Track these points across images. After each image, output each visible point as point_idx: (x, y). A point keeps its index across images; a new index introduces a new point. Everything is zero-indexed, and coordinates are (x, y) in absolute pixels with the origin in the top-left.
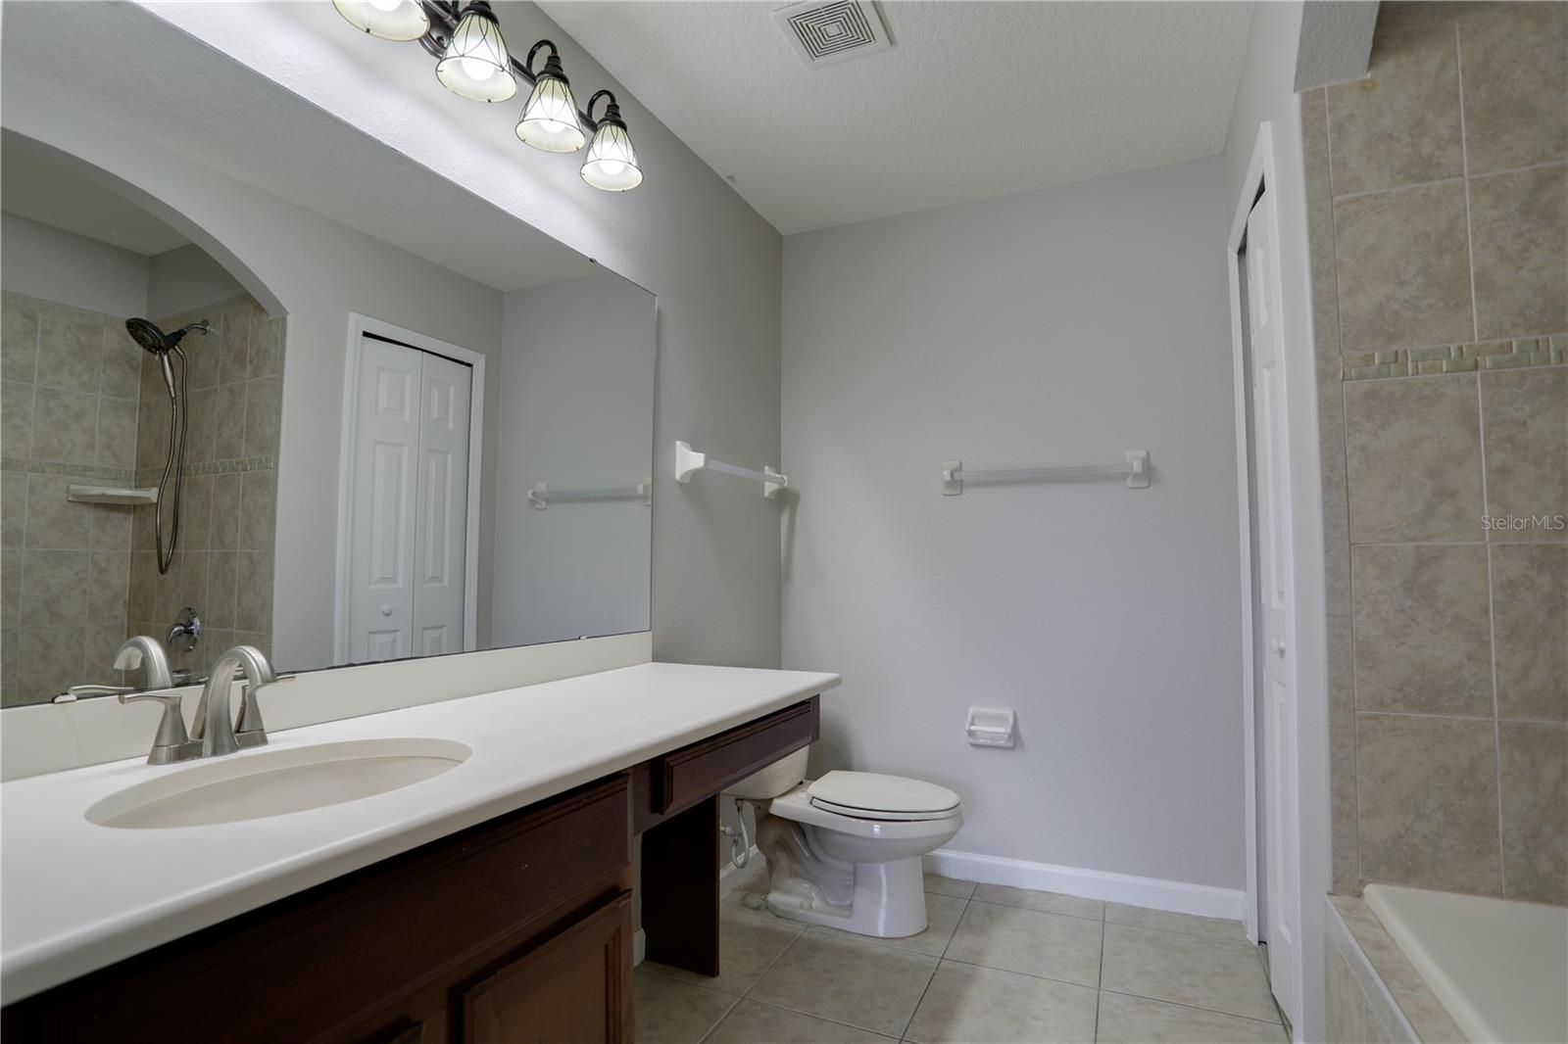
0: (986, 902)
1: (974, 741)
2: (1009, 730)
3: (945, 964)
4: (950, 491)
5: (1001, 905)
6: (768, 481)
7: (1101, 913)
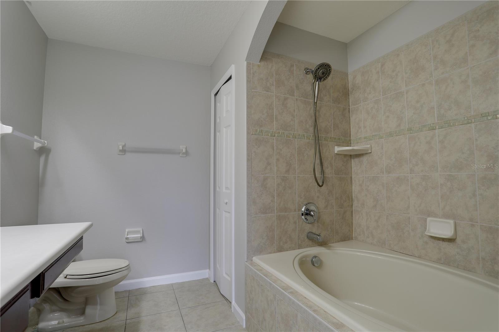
0: (135, 296)
1: (127, 241)
2: (141, 235)
3: (128, 321)
4: (121, 153)
5: (140, 295)
6: (36, 142)
7: (171, 287)
